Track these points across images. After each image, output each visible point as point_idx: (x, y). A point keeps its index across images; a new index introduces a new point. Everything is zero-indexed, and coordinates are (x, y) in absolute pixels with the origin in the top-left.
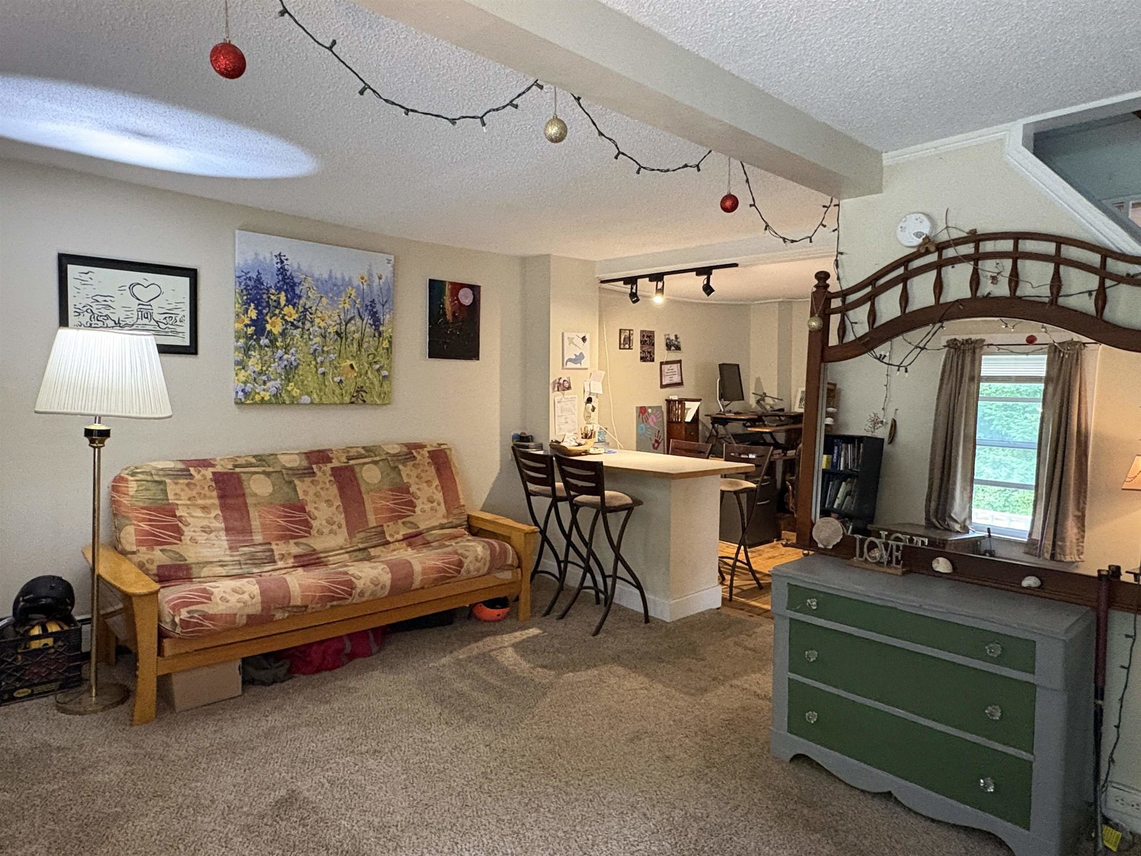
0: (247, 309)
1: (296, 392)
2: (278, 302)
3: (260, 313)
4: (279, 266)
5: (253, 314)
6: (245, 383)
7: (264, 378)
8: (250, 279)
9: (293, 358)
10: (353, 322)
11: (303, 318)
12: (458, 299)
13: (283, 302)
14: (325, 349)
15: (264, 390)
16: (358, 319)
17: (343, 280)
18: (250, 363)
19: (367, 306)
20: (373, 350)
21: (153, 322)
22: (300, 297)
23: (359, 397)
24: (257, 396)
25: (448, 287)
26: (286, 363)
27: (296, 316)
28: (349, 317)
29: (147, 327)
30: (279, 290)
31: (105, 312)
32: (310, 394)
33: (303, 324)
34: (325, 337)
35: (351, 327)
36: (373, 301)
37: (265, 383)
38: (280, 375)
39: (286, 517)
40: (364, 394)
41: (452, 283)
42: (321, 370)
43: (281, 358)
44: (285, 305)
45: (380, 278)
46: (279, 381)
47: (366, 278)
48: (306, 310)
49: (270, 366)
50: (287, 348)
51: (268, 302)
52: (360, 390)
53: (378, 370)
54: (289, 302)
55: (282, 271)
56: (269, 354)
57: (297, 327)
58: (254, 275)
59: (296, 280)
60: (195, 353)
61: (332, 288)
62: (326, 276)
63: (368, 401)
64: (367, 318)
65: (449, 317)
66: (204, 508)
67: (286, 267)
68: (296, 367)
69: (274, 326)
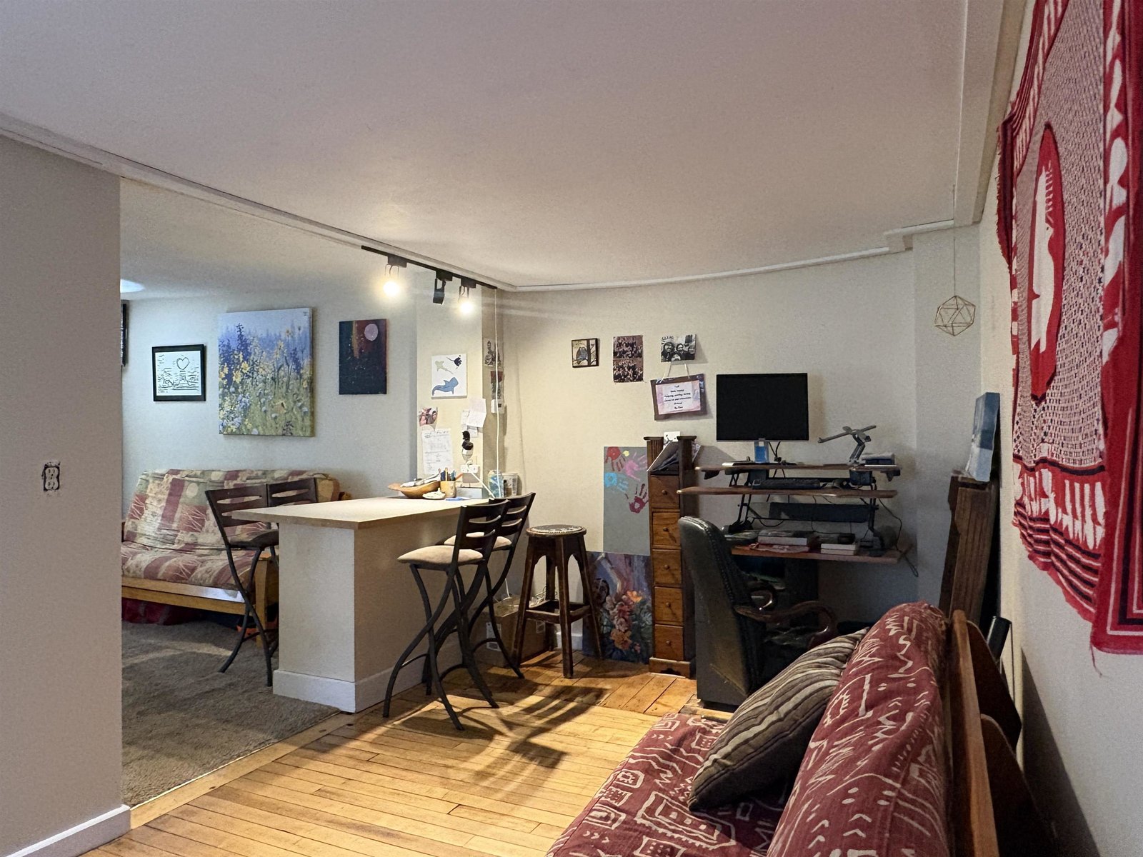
0: (223, 367)
1: (249, 426)
2: (238, 359)
3: (230, 370)
4: (239, 333)
5: (226, 370)
6: (223, 419)
7: (232, 416)
8: (224, 346)
9: (247, 400)
10: (282, 368)
11: (252, 371)
12: (364, 337)
13: (241, 360)
14: (266, 392)
15: (233, 425)
16: (285, 366)
17: (275, 335)
18: (225, 405)
19: (291, 354)
20: (296, 390)
21: (186, 382)
22: (250, 354)
23: (288, 431)
24: (229, 429)
25: (355, 326)
26: (243, 404)
27: (248, 369)
28: (280, 364)
29: (184, 385)
30: (239, 350)
31: (168, 378)
32: (257, 427)
33: (253, 373)
34: (265, 383)
35: (282, 373)
36: (295, 350)
37: (233, 419)
38: (240, 413)
39: (195, 515)
40: (291, 427)
41: (358, 322)
42: (264, 408)
43: (241, 400)
44: (243, 361)
45: (299, 329)
46: (240, 418)
47: (290, 331)
48: (254, 363)
49: (235, 407)
50: (244, 392)
51: (233, 361)
52: (288, 424)
53: (301, 407)
54: (245, 359)
55: (241, 336)
56: (235, 398)
57: (249, 377)
58: (226, 343)
59: (248, 341)
60: (205, 400)
61: (269, 343)
62: (264, 335)
63: (294, 434)
64: (292, 365)
65: (356, 353)
66: (160, 501)
67: (243, 333)
68: (249, 407)
69: (237, 378)
